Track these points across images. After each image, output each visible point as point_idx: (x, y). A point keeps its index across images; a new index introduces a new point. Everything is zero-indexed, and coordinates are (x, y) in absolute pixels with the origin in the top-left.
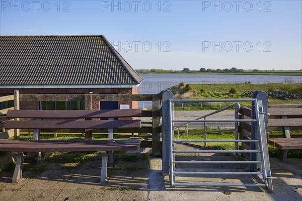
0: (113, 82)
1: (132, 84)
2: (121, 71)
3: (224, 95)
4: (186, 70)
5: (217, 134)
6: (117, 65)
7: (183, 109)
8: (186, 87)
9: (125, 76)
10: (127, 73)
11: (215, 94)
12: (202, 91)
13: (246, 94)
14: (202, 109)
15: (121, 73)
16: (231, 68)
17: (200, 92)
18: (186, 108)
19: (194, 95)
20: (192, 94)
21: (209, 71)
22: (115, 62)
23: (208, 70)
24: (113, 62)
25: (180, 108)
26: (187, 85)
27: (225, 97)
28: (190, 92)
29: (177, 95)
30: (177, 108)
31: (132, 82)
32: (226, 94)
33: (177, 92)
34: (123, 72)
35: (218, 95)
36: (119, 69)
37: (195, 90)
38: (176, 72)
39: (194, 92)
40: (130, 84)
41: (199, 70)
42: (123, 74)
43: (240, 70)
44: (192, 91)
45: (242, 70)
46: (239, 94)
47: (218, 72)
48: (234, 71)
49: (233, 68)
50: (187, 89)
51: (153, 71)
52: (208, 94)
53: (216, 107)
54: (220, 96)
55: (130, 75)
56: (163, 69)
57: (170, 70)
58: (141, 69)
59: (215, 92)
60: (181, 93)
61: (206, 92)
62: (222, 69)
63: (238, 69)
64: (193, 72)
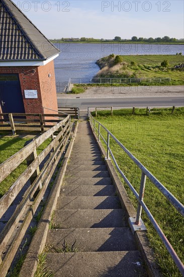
0: (7, 57)
1: (35, 60)
2: (19, 39)
3: (154, 68)
4: (117, 39)
5: (144, 115)
6: (13, 29)
7: (111, 85)
8: (115, 60)
9: (25, 48)
10: (28, 43)
11: (145, 67)
12: (132, 63)
13: (177, 67)
14: (131, 85)
15: (19, 42)
16: (163, 37)
17: (130, 64)
18: (114, 84)
19: (124, 69)
20: (121, 66)
21: (141, 40)
22: (9, 23)
23: (140, 38)
24: (6, 23)
25: (108, 83)
26: (117, 57)
27: (155, 70)
28: (119, 65)
29: (106, 68)
30: (105, 84)
31: (35, 57)
32: (157, 67)
33: (106, 64)
34: (22, 42)
35: (148, 69)
36: (15, 36)
37: (125, 63)
38: (107, 41)
39: (124, 64)
40: (32, 60)
41: (131, 39)
42: (22, 45)
43: (172, 39)
44: (122, 63)
45: (175, 39)
46: (170, 68)
47: (150, 41)
48: (166, 41)
49: (165, 37)
50: (117, 61)
51: (83, 40)
52: (138, 67)
53: (145, 83)
54: (150, 70)
55: (32, 47)
56: (94, 38)
57: (100, 39)
58: (70, 38)
59: (146, 65)
60: (111, 66)
61: (136, 64)
62: (154, 38)
63: (171, 38)
64: (125, 41)
